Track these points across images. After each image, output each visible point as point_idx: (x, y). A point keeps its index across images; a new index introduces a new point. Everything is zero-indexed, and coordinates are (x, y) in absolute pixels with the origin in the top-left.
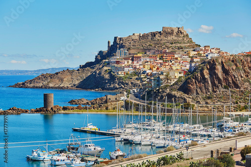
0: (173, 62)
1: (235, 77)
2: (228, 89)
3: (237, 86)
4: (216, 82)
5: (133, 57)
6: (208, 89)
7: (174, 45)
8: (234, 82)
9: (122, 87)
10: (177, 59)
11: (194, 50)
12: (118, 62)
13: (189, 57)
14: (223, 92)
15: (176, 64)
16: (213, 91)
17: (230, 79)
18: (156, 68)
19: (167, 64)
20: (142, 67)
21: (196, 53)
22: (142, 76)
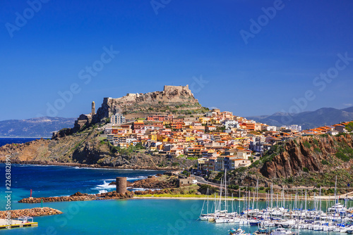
0: (185, 131)
1: (314, 159)
2: (308, 172)
3: (316, 169)
4: (296, 165)
5: (133, 124)
6: (288, 172)
7: (179, 109)
8: (313, 164)
9: (126, 163)
10: (188, 127)
11: (205, 116)
12: (115, 131)
13: (203, 125)
14: (303, 175)
15: (190, 134)
16: (293, 173)
17: (309, 161)
18: (167, 139)
19: (178, 134)
20: (147, 137)
21: (209, 119)
22: (152, 150)
